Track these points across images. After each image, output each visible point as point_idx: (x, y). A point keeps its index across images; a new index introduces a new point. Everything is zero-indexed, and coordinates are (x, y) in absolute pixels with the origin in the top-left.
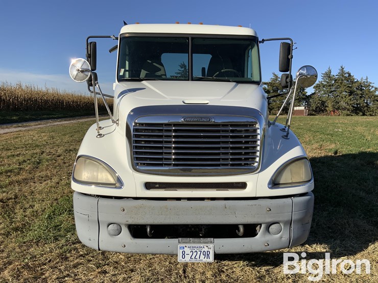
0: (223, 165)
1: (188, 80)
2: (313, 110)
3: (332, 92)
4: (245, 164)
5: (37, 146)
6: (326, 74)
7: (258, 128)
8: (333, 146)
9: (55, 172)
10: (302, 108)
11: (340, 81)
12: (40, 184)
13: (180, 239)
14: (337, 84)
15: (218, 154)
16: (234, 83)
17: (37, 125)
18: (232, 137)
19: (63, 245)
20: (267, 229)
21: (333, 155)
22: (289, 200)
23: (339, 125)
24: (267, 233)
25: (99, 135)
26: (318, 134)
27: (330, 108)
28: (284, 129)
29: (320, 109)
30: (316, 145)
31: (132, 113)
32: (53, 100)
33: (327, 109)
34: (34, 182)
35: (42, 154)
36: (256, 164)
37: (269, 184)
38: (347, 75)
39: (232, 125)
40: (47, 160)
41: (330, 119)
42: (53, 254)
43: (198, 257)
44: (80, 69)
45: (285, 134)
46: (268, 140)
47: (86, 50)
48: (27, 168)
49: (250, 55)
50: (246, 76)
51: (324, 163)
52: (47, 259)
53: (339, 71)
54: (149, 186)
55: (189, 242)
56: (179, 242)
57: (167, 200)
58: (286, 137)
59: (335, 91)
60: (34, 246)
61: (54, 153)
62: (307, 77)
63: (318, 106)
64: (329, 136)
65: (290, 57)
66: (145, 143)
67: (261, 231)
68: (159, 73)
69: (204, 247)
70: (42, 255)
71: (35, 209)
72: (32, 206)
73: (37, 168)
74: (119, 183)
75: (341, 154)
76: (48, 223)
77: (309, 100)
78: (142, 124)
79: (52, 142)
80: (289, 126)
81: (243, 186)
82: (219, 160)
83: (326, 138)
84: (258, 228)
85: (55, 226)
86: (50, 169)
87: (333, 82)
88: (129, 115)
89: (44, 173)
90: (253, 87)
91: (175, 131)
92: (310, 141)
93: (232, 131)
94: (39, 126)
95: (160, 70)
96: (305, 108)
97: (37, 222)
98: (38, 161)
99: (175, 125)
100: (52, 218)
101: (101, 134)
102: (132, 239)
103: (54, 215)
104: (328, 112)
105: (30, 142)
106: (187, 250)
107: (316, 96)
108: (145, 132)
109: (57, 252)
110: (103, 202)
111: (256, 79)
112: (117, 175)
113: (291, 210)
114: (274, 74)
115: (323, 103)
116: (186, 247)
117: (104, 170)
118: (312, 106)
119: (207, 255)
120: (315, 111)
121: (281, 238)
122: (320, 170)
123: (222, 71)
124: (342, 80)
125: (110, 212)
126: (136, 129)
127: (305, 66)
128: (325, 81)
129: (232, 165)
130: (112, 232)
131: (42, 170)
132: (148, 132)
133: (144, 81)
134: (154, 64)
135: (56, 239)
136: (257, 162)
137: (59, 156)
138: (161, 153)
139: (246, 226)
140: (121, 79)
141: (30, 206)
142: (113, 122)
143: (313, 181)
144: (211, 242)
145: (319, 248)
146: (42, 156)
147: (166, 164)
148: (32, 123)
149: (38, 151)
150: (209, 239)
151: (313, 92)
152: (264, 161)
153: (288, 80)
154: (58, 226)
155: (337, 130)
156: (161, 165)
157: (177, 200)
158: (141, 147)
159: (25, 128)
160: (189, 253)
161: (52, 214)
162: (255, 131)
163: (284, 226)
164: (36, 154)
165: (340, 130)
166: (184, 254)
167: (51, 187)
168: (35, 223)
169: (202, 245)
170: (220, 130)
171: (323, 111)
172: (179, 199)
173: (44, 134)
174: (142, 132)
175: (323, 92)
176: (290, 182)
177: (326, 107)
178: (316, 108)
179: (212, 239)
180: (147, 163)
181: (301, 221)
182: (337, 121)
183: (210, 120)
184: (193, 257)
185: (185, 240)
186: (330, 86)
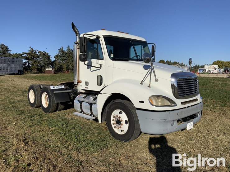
6: (61, 50)
10: (51, 69)
14: (67, 56)
27: (65, 69)
33: (63, 69)
38: (71, 51)
53: (67, 49)
63: (59, 68)
74: (174, 104)
87: (65, 54)
96: (53, 69)
102: (178, 125)
104: (64, 71)
107: (56, 62)
114: (31, 48)
115: (61, 66)
119: (192, 125)
120: (57, 71)
124: (69, 54)
128: (60, 54)
147: (184, 95)
151: (54, 60)
175: (60, 60)
184: (190, 127)
186: (63, 57)
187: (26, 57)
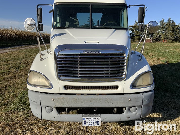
0: (106, 76)
1: (89, 28)
2: (154, 40)
3: (164, 30)
4: (118, 76)
5: (19, 59)
6: (162, 21)
7: (125, 57)
8: (164, 59)
9: (26, 73)
10: (149, 39)
11: (168, 25)
12: (19, 80)
13: (83, 114)
14: (167, 27)
15: (103, 71)
16: (114, 30)
17: (20, 48)
18: (111, 61)
19: (26, 113)
20: (129, 110)
21: (164, 63)
22: (141, 95)
23: (167, 48)
24: (129, 111)
25: (41, 59)
26: (156, 52)
27: (163, 39)
28: (140, 55)
29: (158, 39)
30: (155, 59)
31: (57, 48)
32: (28, 35)
33: (161, 39)
34: (16, 78)
35: (21, 63)
36: (123, 76)
37: (130, 87)
38: (172, 22)
39: (111, 55)
40: (23, 67)
41: (163, 44)
42: (21, 118)
43: (92, 124)
44: (30, 24)
45: (140, 58)
46: (131, 61)
47: (37, 12)
48: (13, 71)
49: (123, 13)
50: (120, 26)
51: (159, 68)
52: (18, 121)
53: (168, 20)
54: (66, 87)
55: (88, 116)
56: (83, 116)
57: (76, 95)
58: (140, 60)
59: (165, 30)
60: (12, 113)
61: (26, 63)
62: (153, 27)
63: (157, 38)
64: (162, 54)
65: (144, 15)
66: (64, 65)
67: (126, 111)
68: (75, 24)
69: (95, 119)
70: (16, 118)
71: (15, 93)
72: (13, 92)
73: (18, 71)
74: (51, 86)
75: (168, 63)
76: (20, 101)
77: (152, 35)
78: (62, 55)
79: (26, 57)
80: (142, 54)
81: (116, 87)
82: (103, 74)
83: (161, 55)
84: (124, 109)
85: (24, 103)
86: (24, 71)
87: (165, 25)
88: (56, 49)
89: (20, 74)
90: (123, 32)
91: (80, 58)
92: (153, 56)
93: (111, 58)
94: (20, 49)
95: (76, 22)
96: (151, 39)
97: (15, 100)
98: (18, 67)
99: (80, 55)
100: (22, 98)
101: (42, 59)
102: (59, 114)
103: (24, 96)
104: (162, 40)
105: (15, 57)
106: (87, 120)
108: (64, 59)
109: (23, 117)
110: (42, 95)
111: (126, 27)
112: (49, 81)
113: (142, 100)
114: (136, 22)
115: (159, 36)
116: (86, 118)
117: (43, 78)
118: (154, 37)
119: (97, 123)
120: (156, 40)
121: (136, 114)
122: (157, 72)
123: (108, 22)
125: (46, 101)
126: (59, 57)
127: (152, 21)
128: (161, 25)
129: (111, 76)
130: (48, 111)
131: (20, 72)
132: (66, 59)
133: (66, 29)
134: (73, 19)
135: (24, 110)
136: (124, 75)
137: (29, 64)
138: (73, 70)
139: (118, 108)
140: (54, 28)
141: (13, 91)
142: (48, 53)
143: (154, 84)
144: (99, 116)
145: (156, 115)
146: (21, 65)
147: (75, 76)
148: (18, 47)
149: (19, 62)
150: (98, 115)
152: (128, 74)
153: (142, 27)
154: (25, 102)
155: (166, 50)
156: (73, 76)
157: (81, 95)
158: (62, 67)
159: (14, 50)
160: (88, 121)
161: (23, 96)
162: (123, 58)
163: (138, 108)
164: (18, 63)
165: (168, 50)
166: (85, 122)
167: (24, 81)
168: (14, 101)
169: (94, 118)
170: (104, 58)
171: (159, 40)
172: (82, 94)
173: (22, 53)
174: (62, 59)
175: (159, 31)
176: (142, 85)
177: (161, 38)
178: (156, 38)
179: (100, 114)
180: (65, 76)
181: (147, 105)
182: (166, 46)
183: (99, 52)
184: (90, 124)
185: (86, 115)
186: (163, 27)
187: (131, 29)
